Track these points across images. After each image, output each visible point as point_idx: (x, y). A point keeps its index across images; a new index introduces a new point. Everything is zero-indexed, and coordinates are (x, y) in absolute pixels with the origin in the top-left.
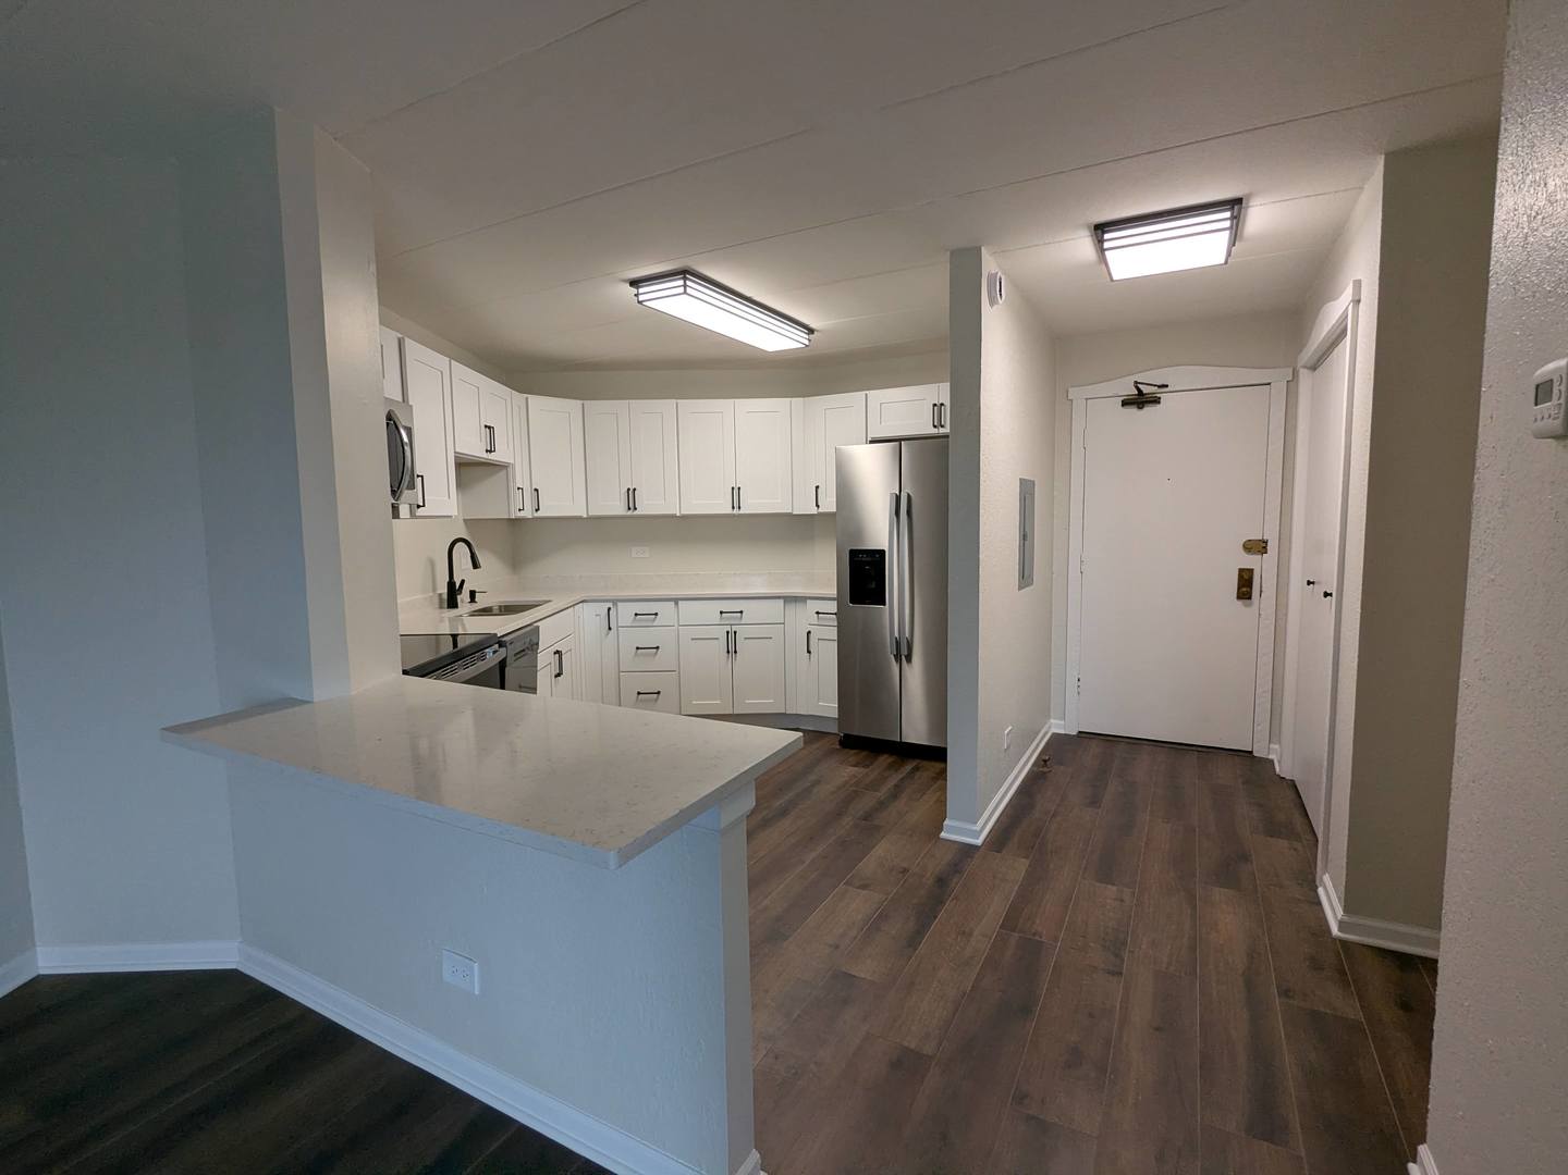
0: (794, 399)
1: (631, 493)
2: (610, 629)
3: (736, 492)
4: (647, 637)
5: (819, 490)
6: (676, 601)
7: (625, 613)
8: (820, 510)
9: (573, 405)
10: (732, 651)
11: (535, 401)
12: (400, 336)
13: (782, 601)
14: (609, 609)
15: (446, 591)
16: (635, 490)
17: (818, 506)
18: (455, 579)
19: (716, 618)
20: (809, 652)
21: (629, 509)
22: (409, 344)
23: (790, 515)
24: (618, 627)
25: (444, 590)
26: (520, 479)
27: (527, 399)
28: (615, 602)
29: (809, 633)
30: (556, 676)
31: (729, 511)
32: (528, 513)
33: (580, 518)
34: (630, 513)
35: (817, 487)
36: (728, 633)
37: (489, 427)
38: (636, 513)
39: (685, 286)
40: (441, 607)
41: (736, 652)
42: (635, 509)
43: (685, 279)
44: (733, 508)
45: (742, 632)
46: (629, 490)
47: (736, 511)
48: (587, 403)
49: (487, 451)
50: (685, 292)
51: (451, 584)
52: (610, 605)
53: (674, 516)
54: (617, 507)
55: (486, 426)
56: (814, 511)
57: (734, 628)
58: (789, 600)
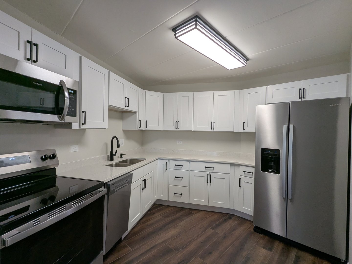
0: (236, 91)
1: (177, 123)
2: (166, 169)
3: (213, 124)
4: (179, 173)
5: (245, 123)
6: (190, 161)
7: (172, 164)
8: (245, 131)
9: (160, 94)
10: (209, 181)
11: (148, 92)
12: (80, 55)
13: (229, 165)
14: (167, 162)
15: (110, 154)
16: (178, 122)
17: (244, 129)
18: (113, 150)
19: (204, 169)
20: (240, 186)
21: (176, 128)
22: (84, 58)
23: (233, 132)
24: (169, 169)
25: (109, 154)
26: (140, 116)
27: (145, 91)
28: (169, 160)
29: (240, 179)
30: (143, 189)
31: (210, 130)
32: (143, 128)
33: (161, 131)
34: (176, 129)
35: (244, 122)
36: (208, 175)
37: (127, 98)
38: (178, 129)
39: (196, 24)
40: (108, 160)
41: (210, 183)
42: (178, 128)
43: (196, 21)
44: (212, 129)
45: (213, 175)
46: (176, 122)
47: (213, 130)
48: (165, 94)
49: (125, 106)
50: (196, 28)
51: (112, 152)
52: (167, 161)
53: (191, 131)
54: (172, 127)
55: (126, 98)
56: (243, 131)
57: (211, 173)
58: (232, 165)
